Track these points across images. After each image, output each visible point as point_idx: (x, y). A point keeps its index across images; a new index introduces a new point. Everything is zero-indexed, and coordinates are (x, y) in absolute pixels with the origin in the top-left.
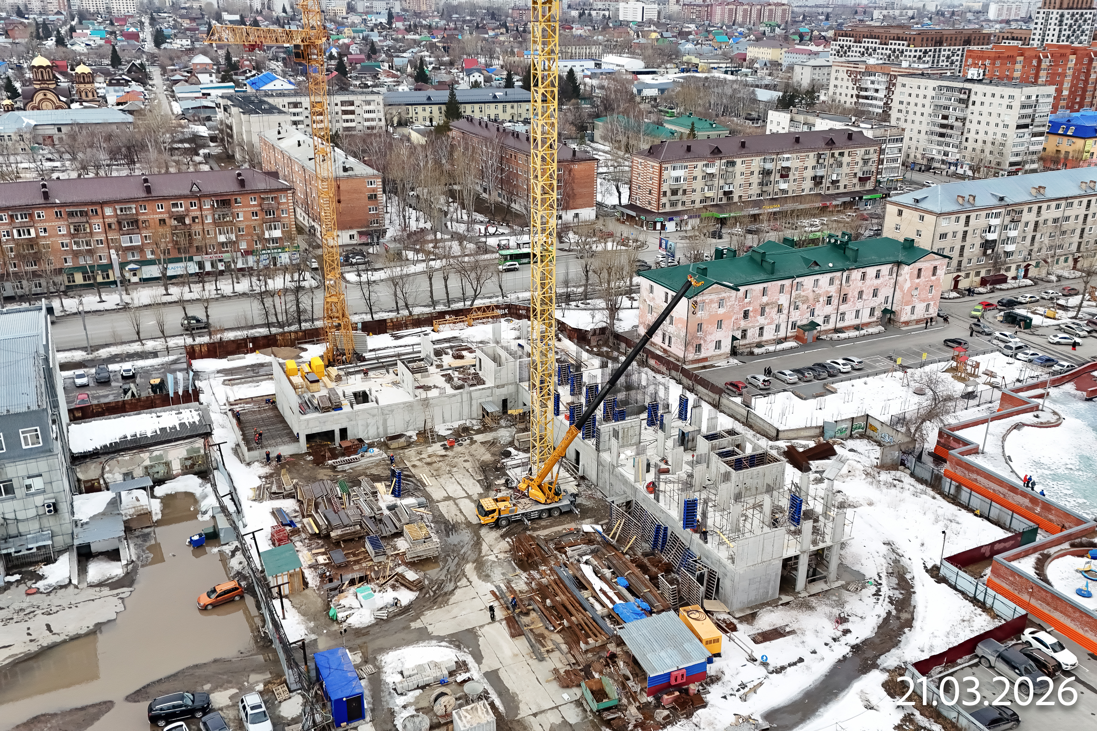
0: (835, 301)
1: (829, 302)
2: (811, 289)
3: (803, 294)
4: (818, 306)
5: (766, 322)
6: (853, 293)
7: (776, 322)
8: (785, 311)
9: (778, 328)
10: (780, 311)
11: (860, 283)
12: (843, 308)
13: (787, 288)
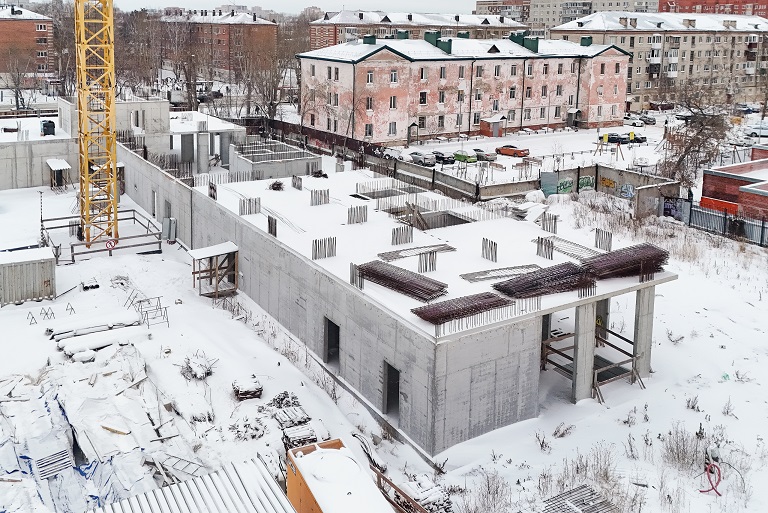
0: (518, 94)
1: (512, 96)
2: (492, 75)
3: (484, 81)
4: (502, 97)
5: (447, 109)
6: (537, 89)
7: (458, 111)
8: (467, 100)
9: (459, 121)
10: (460, 97)
11: (543, 77)
12: (528, 102)
13: (467, 72)
